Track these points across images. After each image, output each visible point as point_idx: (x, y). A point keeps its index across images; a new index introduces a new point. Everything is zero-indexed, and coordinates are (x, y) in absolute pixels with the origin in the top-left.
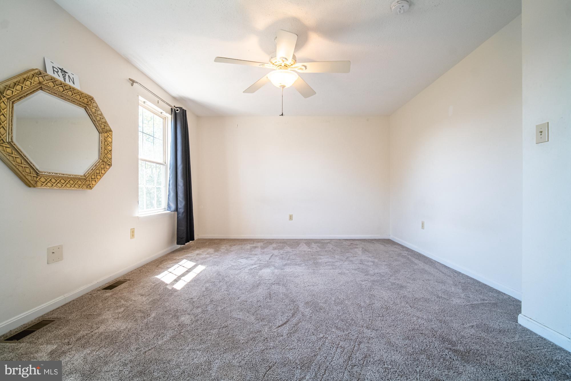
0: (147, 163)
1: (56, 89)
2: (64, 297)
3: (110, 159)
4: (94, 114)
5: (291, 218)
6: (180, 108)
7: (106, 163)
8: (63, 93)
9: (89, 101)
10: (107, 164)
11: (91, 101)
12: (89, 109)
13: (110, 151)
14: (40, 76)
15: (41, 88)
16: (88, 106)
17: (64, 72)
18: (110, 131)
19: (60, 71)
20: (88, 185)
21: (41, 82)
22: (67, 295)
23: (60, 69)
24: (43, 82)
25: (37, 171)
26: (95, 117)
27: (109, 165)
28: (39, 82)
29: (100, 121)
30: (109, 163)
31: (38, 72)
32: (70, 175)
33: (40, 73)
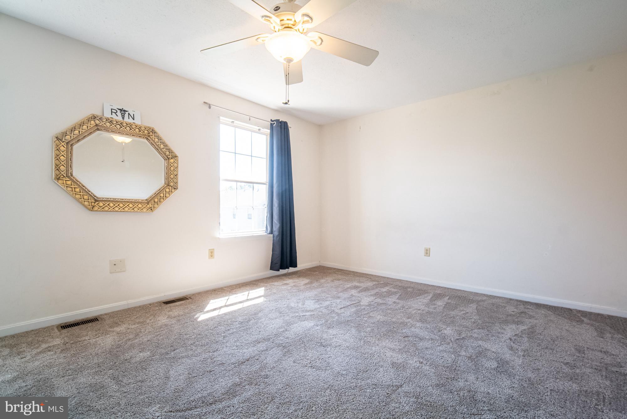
0: (239, 184)
1: (113, 127)
2: (127, 302)
3: (175, 183)
4: (157, 143)
5: (427, 253)
6: (277, 121)
7: (171, 187)
8: (120, 130)
9: (150, 132)
10: (173, 188)
11: (152, 131)
12: (150, 139)
13: (175, 176)
14: (95, 119)
15: (98, 129)
16: (150, 137)
17: (123, 111)
18: (175, 157)
19: (119, 111)
20: (149, 208)
21: (97, 124)
22: (130, 301)
23: (119, 109)
24: (100, 124)
25: (95, 198)
26: (158, 146)
27: (175, 188)
28: (95, 125)
29: (164, 149)
30: (175, 187)
31: (92, 116)
32: (130, 200)
33: (94, 117)
